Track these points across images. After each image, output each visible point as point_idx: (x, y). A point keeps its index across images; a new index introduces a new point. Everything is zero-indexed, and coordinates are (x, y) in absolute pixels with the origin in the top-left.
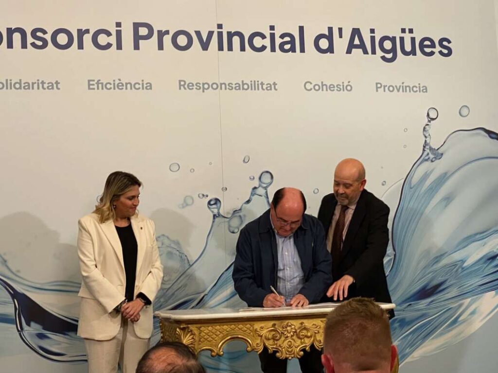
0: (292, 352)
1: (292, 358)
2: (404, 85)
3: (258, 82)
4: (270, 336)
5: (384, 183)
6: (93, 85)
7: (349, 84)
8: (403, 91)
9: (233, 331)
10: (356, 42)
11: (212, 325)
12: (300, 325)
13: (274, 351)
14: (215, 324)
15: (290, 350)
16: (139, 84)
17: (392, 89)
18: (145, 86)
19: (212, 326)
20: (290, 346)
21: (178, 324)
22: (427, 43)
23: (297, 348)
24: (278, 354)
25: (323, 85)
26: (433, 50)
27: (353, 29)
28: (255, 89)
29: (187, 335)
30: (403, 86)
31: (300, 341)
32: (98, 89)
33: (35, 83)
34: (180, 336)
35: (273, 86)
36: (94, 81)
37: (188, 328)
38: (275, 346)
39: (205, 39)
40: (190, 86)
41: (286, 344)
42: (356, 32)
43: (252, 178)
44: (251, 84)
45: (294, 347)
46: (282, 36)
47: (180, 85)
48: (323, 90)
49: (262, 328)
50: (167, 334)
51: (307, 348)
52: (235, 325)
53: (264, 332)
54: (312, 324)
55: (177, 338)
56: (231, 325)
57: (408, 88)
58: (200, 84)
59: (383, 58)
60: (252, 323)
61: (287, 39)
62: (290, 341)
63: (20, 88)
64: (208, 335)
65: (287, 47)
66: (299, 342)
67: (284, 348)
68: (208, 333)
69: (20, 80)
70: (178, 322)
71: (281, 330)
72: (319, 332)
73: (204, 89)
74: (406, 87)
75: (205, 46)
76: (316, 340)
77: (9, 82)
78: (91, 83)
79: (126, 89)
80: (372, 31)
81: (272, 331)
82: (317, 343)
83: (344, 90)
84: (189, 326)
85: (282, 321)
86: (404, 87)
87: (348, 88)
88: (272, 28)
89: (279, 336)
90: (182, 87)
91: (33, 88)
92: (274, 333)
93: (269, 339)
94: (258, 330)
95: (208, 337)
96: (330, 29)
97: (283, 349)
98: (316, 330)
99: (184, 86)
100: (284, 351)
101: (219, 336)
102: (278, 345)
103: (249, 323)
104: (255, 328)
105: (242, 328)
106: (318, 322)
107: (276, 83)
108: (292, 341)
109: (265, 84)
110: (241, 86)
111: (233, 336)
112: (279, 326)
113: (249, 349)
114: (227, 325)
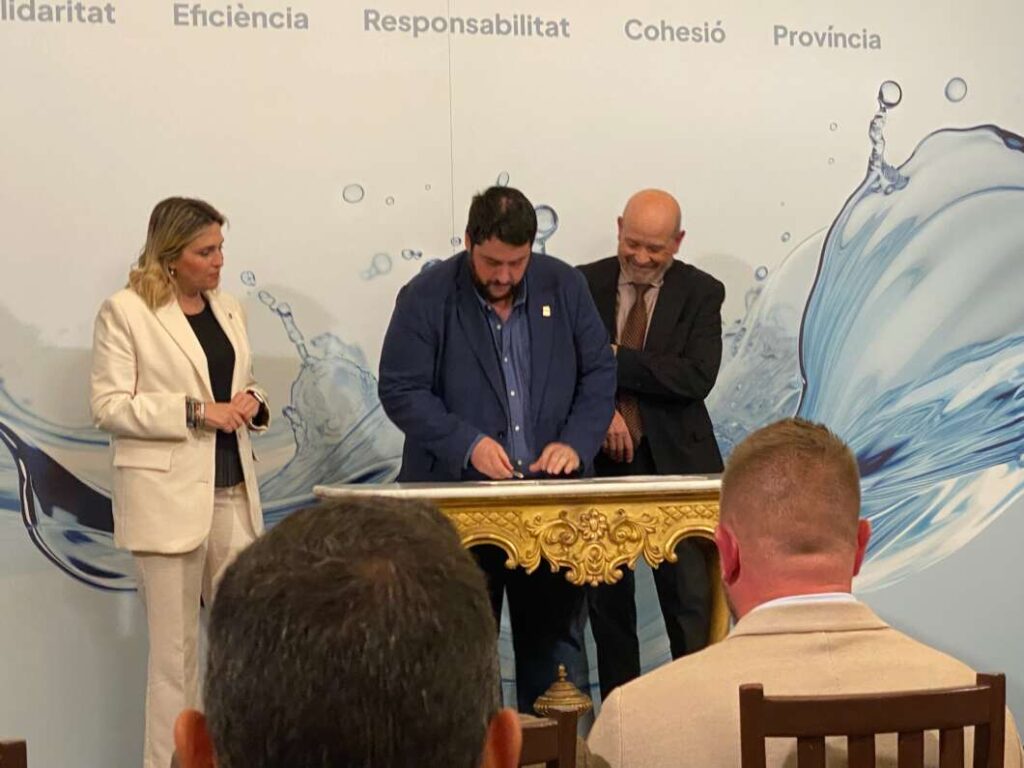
0: (599, 572)
2: (832, 32)
3: (530, 17)
4: (555, 538)
6: (186, 15)
7: (720, 27)
8: (830, 45)
9: (478, 525)
12: (616, 516)
13: (561, 568)
15: (595, 566)
16: (282, 16)
17: (807, 39)
18: (294, 19)
20: (595, 559)
23: (609, 562)
24: (569, 575)
25: (664, 29)
28: (523, 33)
30: (830, 35)
31: (615, 547)
32: (195, 23)
33: (63, 8)
35: (560, 28)
36: (186, 6)
38: (564, 558)
40: (388, 23)
41: (586, 554)
44: (516, 23)
45: (603, 560)
47: (367, 21)
49: (538, 519)
51: (631, 563)
52: (482, 512)
53: (542, 529)
54: (641, 514)
56: (474, 512)
57: (840, 39)
58: (408, 19)
60: (518, 509)
62: (595, 548)
63: (32, 17)
66: (613, 549)
67: (583, 561)
71: (577, 524)
72: (654, 532)
73: (417, 29)
74: (836, 36)
76: (649, 545)
77: (8, 3)
78: (181, 10)
79: (255, 25)
81: (557, 525)
82: (649, 552)
83: (707, 40)
85: (579, 506)
86: (833, 36)
87: (717, 35)
89: (572, 537)
90: (371, 25)
91: (58, 18)
93: (552, 544)
94: (531, 523)
97: (582, 565)
98: (648, 527)
99: (375, 22)
100: (583, 569)
102: (571, 555)
103: (513, 508)
104: (524, 519)
105: (497, 519)
106: (652, 509)
107: (567, 20)
108: (601, 549)
109: (545, 23)
110: (494, 26)
111: (477, 536)
112: (574, 517)
113: (511, 563)
114: (466, 513)
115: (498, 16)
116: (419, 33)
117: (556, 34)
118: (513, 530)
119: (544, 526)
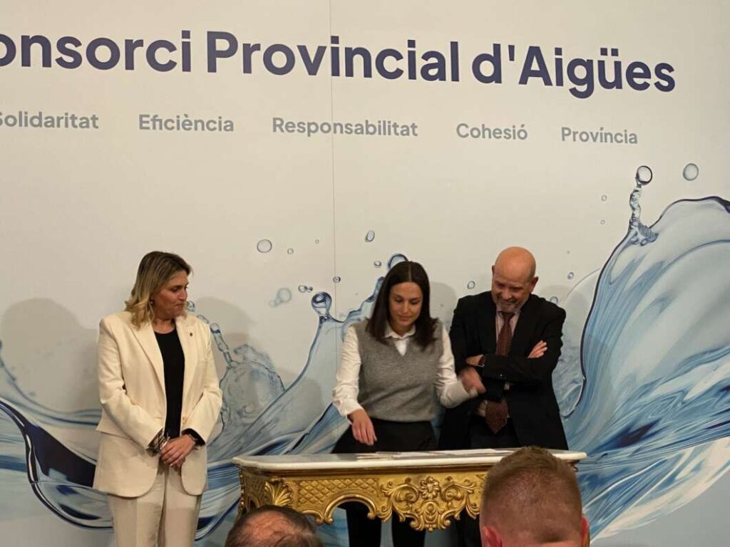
0: (434, 521)
1: (434, 529)
2: (603, 132)
3: (389, 122)
4: (402, 497)
5: (571, 275)
6: (148, 122)
7: (523, 128)
8: (601, 141)
9: (347, 488)
10: (534, 66)
11: (317, 478)
12: (446, 482)
13: (406, 518)
14: (323, 478)
15: (431, 517)
16: (215, 123)
17: (586, 137)
18: (223, 125)
19: (317, 481)
20: (431, 512)
21: (268, 476)
22: (638, 70)
23: (441, 514)
24: (413, 524)
25: (484, 130)
26: (648, 81)
27: (531, 48)
28: (385, 134)
29: (280, 492)
30: (601, 134)
31: (446, 504)
32: (154, 128)
33: (62, 118)
34: (270, 494)
35: (411, 130)
36: (148, 116)
37: (282, 482)
38: (408, 512)
39: (312, 59)
40: (290, 127)
41: (424, 509)
42: (534, 52)
43: (378, 264)
44: (380, 126)
45: (437, 513)
46: (426, 57)
47: (275, 126)
48: (484, 137)
49: (390, 484)
50: (251, 490)
51: (457, 515)
52: (350, 479)
53: (393, 491)
54: (464, 480)
55: (266, 497)
56: (345, 479)
57: (609, 137)
58: (304, 124)
59: (573, 91)
60: (378, 476)
61: (433, 60)
62: (431, 505)
63: (40, 125)
64: (312, 494)
65: (433, 72)
66: (444, 506)
67: (422, 514)
68: (312, 490)
69: (40, 113)
70: (268, 473)
71: (418, 487)
72: (473, 493)
73: (310, 131)
74: (606, 134)
75: (312, 68)
76: (469, 502)
77: (23, 115)
78: (144, 119)
79: (196, 129)
80: (558, 51)
81: (404, 488)
82: (470, 508)
83: (514, 138)
84: (284, 479)
85: (421, 474)
86: (603, 135)
87: (522, 134)
88: (411, 43)
89: (415, 496)
90: (277, 128)
91: (59, 126)
92: (408, 492)
93: (400, 501)
94: (385, 487)
95: (311, 495)
96: (497, 48)
97: (421, 516)
98: (469, 489)
99: (280, 126)
100: (422, 519)
101: (328, 495)
102: (414, 510)
103: (373, 476)
105: (361, 484)
106: (472, 477)
107: (416, 125)
108: (435, 504)
109: (400, 126)
110: (363, 129)
111: (348, 496)
112: (416, 482)
113: (371, 515)
114: (339, 480)
115: (367, 122)
116: (311, 134)
117: (408, 134)
118: (372, 492)
119: (395, 489)
